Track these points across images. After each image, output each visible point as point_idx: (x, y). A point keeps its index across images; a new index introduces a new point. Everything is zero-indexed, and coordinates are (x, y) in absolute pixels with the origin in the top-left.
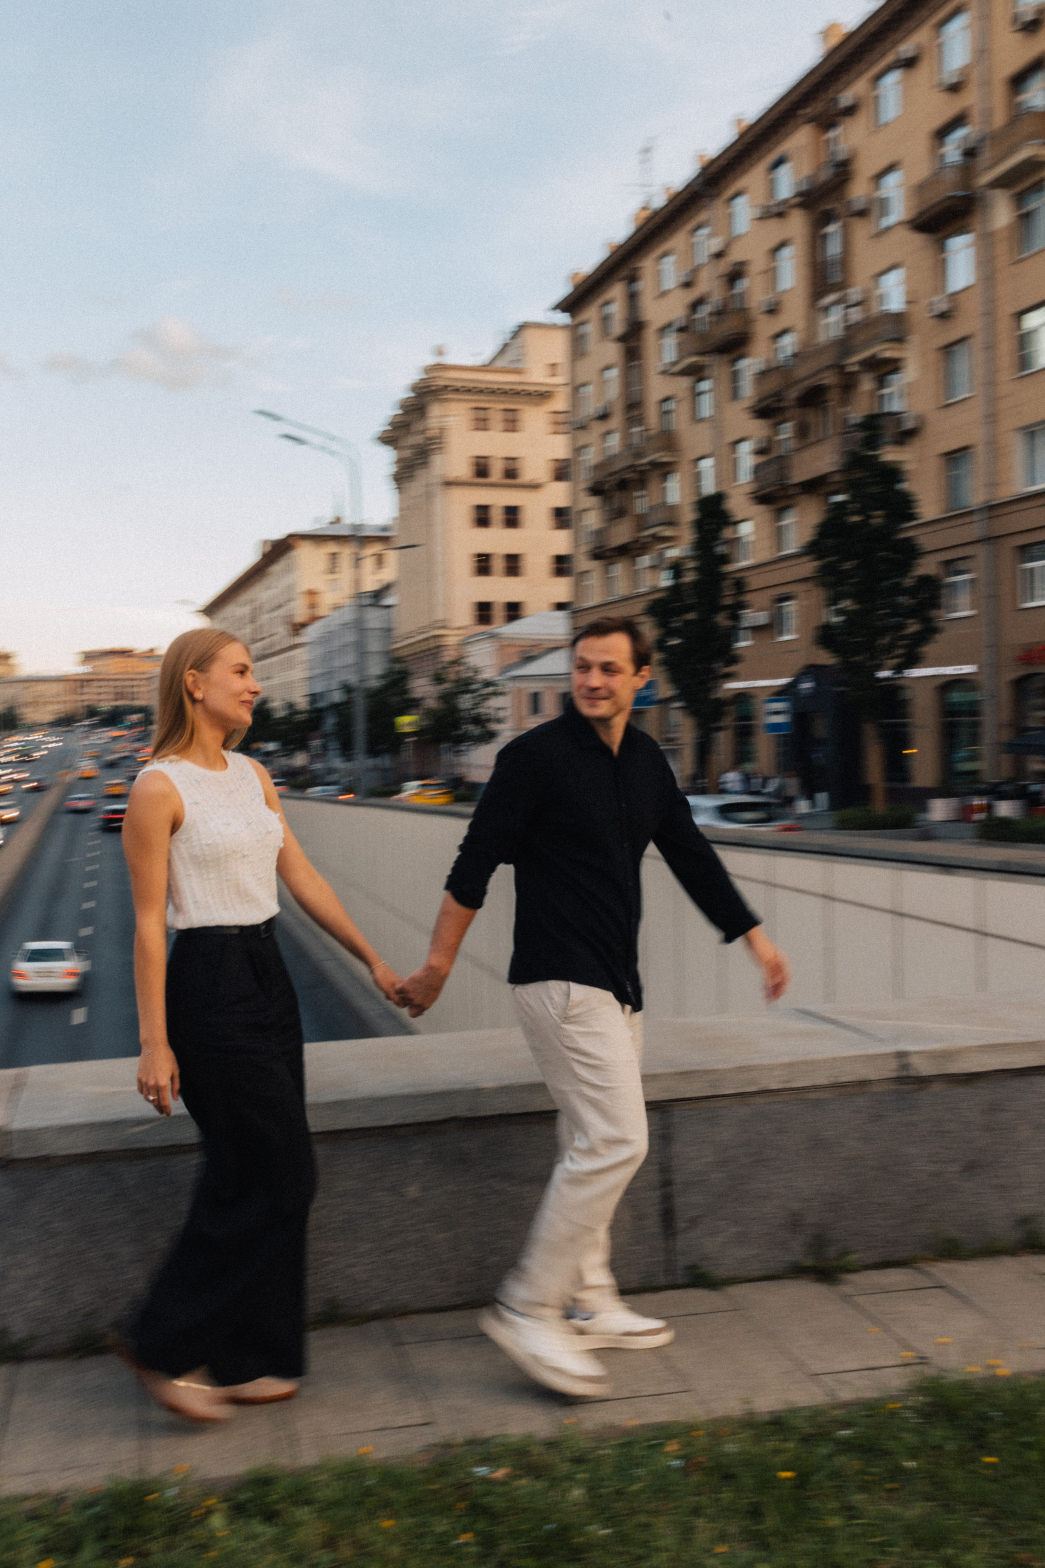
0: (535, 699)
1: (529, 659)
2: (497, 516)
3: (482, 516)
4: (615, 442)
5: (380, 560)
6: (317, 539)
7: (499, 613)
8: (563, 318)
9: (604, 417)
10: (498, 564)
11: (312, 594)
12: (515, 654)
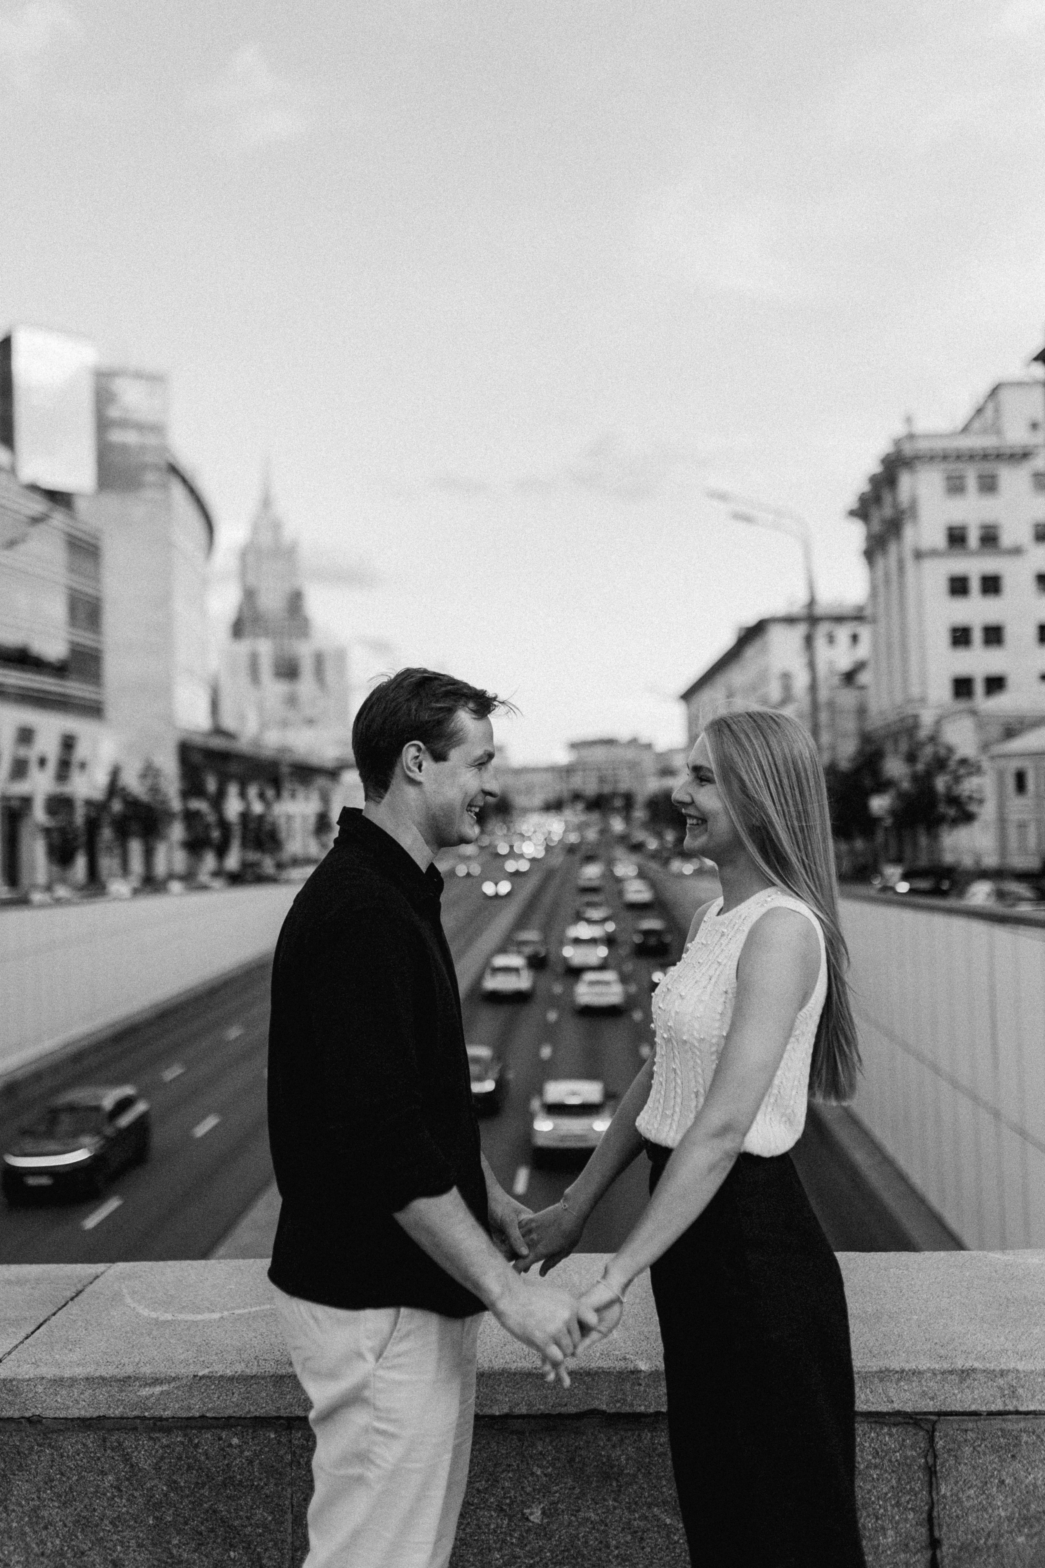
0: (1021, 777)
2: (975, 585)
3: (959, 586)
5: (855, 638)
6: (790, 620)
7: (979, 688)
10: (977, 636)
11: (786, 677)
12: (995, 731)
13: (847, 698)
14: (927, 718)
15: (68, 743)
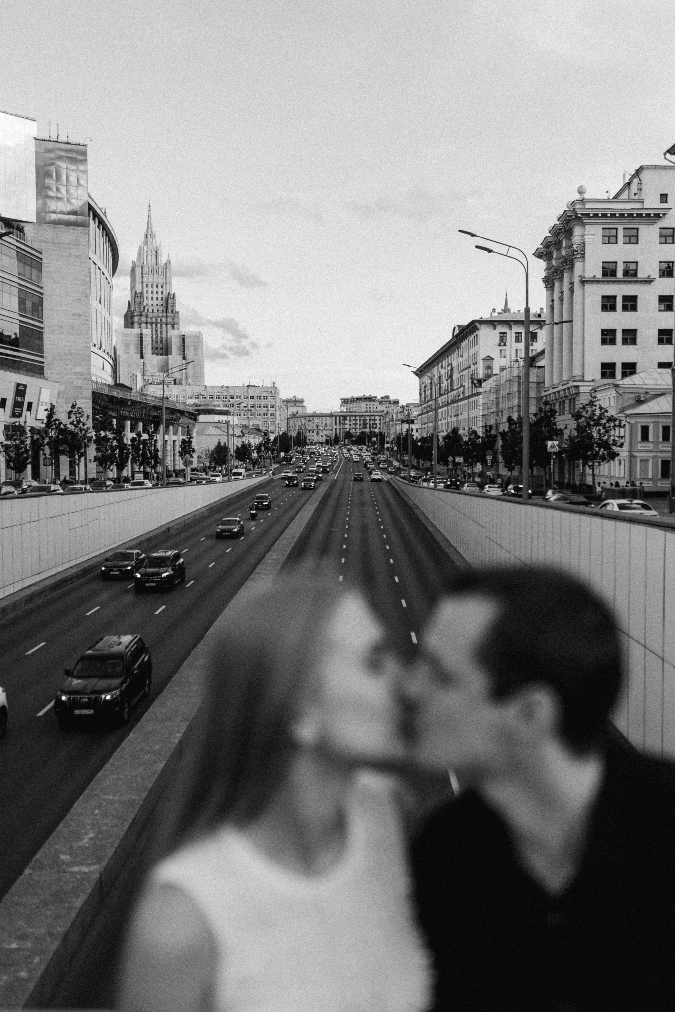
0: (645, 430)
1: (640, 402)
2: (619, 303)
3: (609, 304)
6: (492, 323)
7: (619, 371)
10: (619, 337)
11: (489, 360)
12: (629, 399)
14: (585, 389)
15: (20, 391)
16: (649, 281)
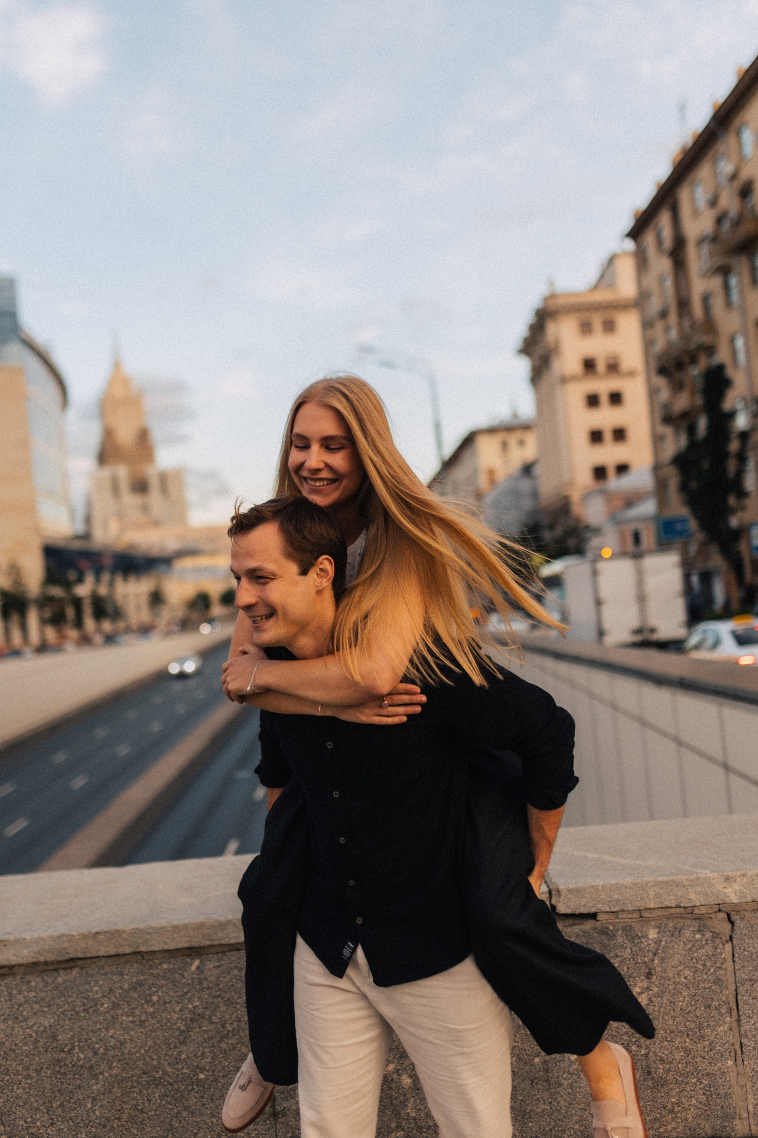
0: (635, 534)
1: (630, 505)
2: (604, 399)
3: (593, 401)
4: (674, 334)
6: (492, 431)
7: (611, 472)
8: (630, 245)
9: (664, 314)
10: (608, 436)
11: (491, 473)
12: (620, 503)
13: (525, 485)
14: (575, 496)
16: (631, 374)
